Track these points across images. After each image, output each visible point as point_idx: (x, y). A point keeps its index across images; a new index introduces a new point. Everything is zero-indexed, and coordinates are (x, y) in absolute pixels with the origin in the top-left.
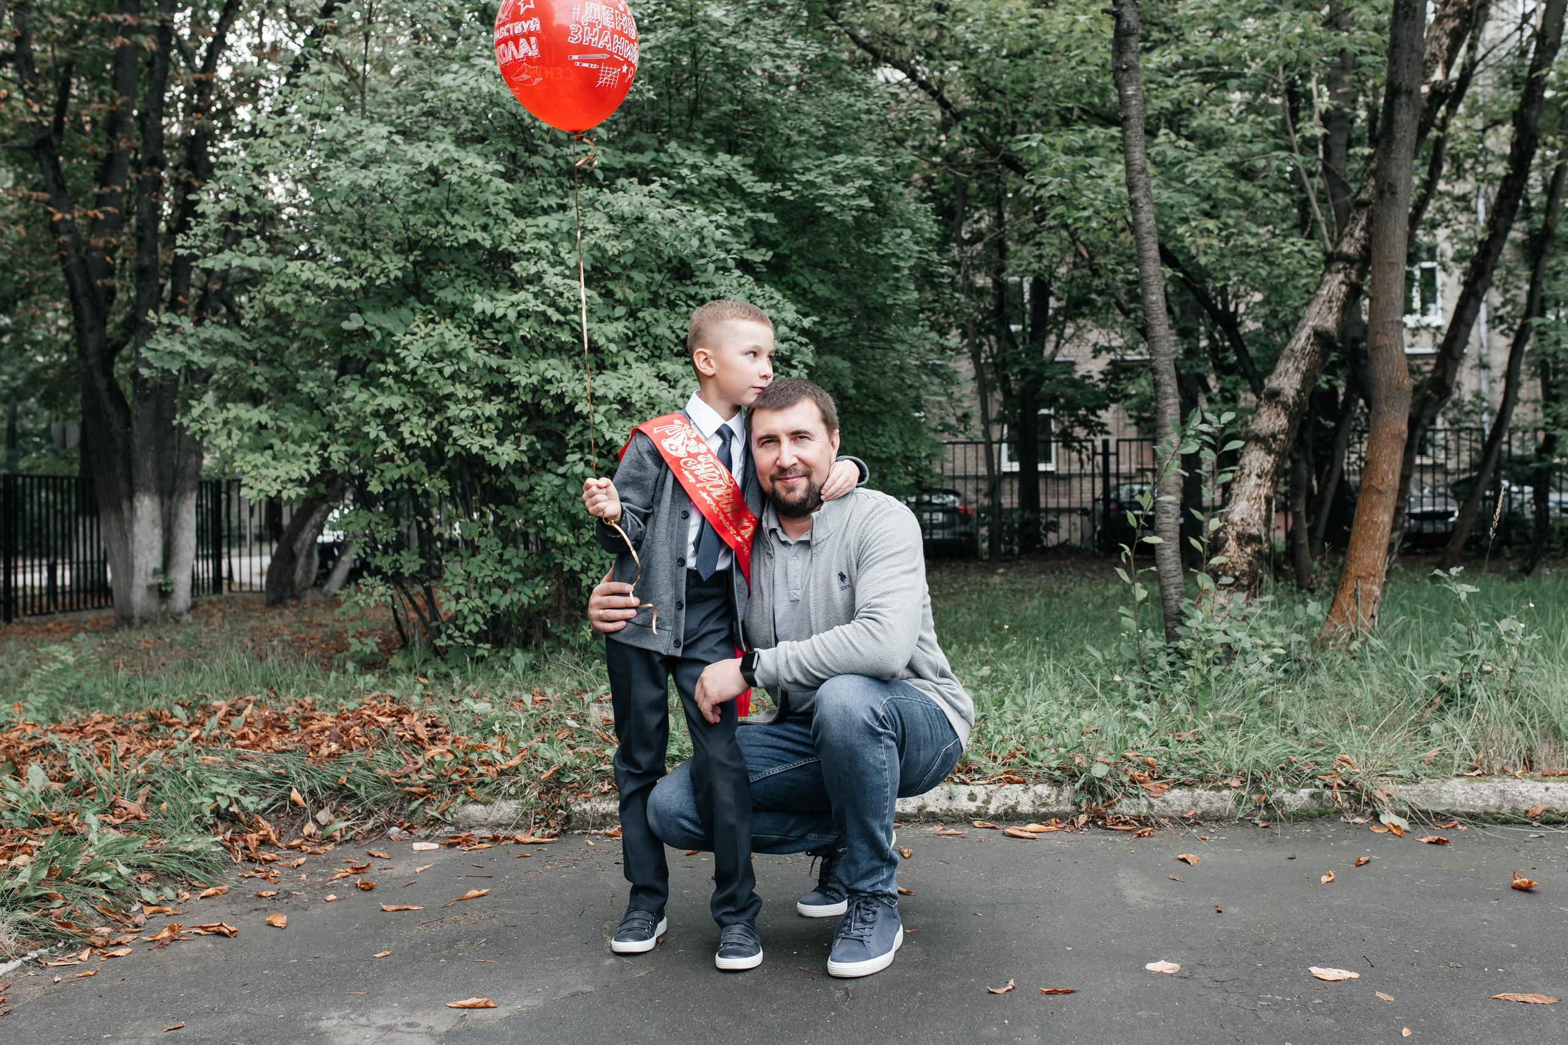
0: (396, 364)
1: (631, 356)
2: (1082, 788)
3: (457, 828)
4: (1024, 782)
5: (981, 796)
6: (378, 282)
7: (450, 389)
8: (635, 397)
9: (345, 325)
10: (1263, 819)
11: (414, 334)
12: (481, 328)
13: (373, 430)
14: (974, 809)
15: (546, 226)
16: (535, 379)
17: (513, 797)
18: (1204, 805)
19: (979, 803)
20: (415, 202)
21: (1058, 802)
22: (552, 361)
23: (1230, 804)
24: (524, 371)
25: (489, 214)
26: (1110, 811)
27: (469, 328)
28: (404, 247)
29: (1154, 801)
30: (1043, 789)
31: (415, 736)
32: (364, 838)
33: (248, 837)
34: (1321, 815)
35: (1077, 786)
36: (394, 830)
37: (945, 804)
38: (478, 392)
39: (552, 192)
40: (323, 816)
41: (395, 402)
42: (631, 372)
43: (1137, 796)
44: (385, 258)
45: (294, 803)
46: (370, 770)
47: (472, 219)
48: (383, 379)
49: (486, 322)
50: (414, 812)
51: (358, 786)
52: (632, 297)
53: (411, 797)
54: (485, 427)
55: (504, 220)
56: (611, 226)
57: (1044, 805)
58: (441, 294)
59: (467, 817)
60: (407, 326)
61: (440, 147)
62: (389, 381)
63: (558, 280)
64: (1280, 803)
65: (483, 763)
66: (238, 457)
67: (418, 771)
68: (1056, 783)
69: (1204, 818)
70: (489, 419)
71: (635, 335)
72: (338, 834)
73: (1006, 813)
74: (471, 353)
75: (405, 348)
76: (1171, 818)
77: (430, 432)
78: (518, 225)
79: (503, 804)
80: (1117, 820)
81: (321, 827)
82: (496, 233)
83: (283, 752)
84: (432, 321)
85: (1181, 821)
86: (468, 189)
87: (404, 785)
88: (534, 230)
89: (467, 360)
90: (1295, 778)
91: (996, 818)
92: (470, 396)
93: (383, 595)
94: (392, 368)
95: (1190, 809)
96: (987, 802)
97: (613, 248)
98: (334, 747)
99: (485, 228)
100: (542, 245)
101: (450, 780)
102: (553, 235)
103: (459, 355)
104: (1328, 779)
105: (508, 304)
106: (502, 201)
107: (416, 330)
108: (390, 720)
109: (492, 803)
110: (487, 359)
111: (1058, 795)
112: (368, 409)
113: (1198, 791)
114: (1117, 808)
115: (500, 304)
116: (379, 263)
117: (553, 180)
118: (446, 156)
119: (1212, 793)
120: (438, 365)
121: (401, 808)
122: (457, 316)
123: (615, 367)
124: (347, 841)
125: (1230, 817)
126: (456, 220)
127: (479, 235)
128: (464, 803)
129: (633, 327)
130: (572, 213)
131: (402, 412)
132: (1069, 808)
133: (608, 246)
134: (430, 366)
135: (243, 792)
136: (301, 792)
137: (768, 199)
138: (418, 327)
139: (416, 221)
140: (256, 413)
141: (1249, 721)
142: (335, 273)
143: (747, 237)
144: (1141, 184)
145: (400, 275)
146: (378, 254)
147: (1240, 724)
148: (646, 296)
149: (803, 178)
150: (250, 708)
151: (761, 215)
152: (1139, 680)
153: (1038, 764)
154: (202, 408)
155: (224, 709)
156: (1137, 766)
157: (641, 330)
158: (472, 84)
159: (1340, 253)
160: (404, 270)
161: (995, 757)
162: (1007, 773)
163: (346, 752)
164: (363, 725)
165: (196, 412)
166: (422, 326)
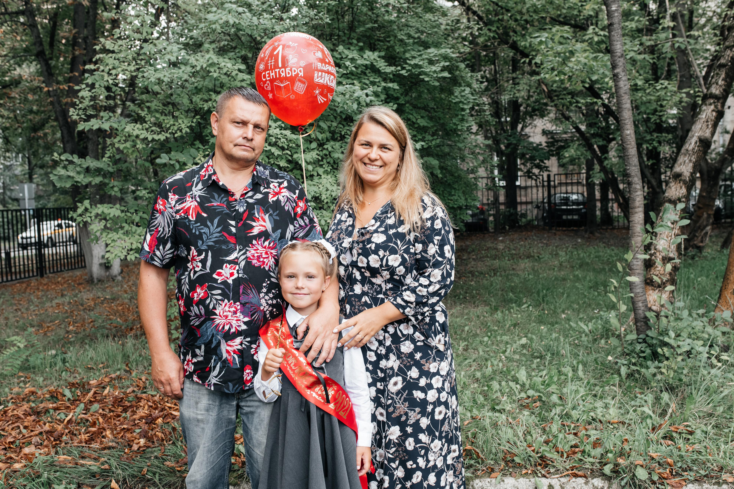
1: (321, 171)
2: (626, 483)
4: (585, 477)
6: (176, 136)
8: (324, 197)
20: (196, 88)
35: (623, 482)
42: (321, 180)
44: (180, 121)
46: (163, 463)
51: (154, 474)
52: (320, 136)
60: (194, 158)
61: (207, 56)
68: (608, 478)
71: (323, 158)
83: (109, 448)
86: (225, 79)
98: (142, 441)
116: (177, 124)
118: (210, 62)
129: (321, 153)
136: (117, 482)
137: (394, 75)
138: (200, 159)
139: (196, 99)
140: (114, 209)
141: (717, 414)
142: (152, 131)
143: (383, 97)
144: (620, 64)
145: (188, 130)
146: (175, 118)
147: (711, 415)
148: (329, 135)
149: (412, 63)
150: (108, 388)
151: (391, 85)
152: (626, 362)
153: (591, 460)
154: (83, 208)
155: (94, 390)
156: (659, 464)
157: (326, 155)
158: (224, 19)
159: (711, 94)
160: (191, 127)
161: (562, 452)
162: (572, 468)
163: (150, 444)
164: (165, 417)
165: (79, 211)
166: (202, 159)
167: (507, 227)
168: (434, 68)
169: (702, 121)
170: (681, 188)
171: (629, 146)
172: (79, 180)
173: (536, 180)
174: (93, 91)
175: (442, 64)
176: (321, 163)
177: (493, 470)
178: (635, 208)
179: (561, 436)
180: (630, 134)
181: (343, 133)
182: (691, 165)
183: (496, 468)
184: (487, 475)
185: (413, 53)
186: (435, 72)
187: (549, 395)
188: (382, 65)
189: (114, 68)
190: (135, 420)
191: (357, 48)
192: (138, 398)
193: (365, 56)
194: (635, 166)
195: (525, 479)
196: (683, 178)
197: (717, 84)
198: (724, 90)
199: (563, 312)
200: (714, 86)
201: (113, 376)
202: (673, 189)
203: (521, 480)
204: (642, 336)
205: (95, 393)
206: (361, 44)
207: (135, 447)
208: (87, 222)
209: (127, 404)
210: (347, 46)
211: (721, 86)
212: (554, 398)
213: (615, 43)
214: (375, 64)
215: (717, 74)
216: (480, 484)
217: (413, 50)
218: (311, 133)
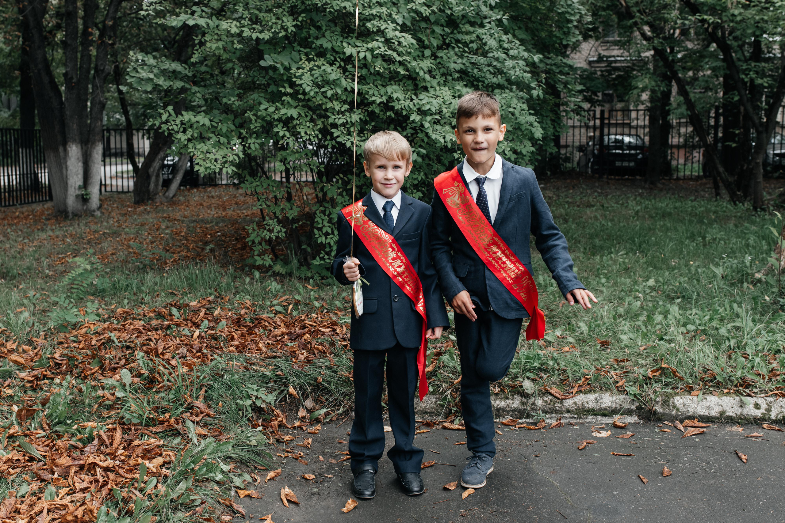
0: (291, 87)
1: (434, 83)
5: (764, 406)
6: (280, 35)
7: (330, 105)
9: (262, 63)
11: (303, 69)
13: (280, 130)
14: (760, 415)
16: (384, 99)
17: (432, 393)
19: (763, 410)
22: (395, 87)
24: (376, 93)
27: (338, 65)
37: (739, 411)
38: (346, 107)
40: (309, 404)
41: (294, 112)
42: (436, 93)
44: (284, 19)
45: (291, 395)
46: (335, 372)
48: (284, 98)
49: (349, 59)
51: (329, 383)
52: (433, 43)
54: (352, 129)
58: (318, 42)
60: (297, 62)
62: (288, 99)
63: (397, 33)
66: (190, 145)
70: (353, 124)
72: (321, 417)
73: (783, 419)
74: (342, 82)
75: (300, 77)
77: (317, 132)
81: (309, 411)
83: (274, 357)
84: (312, 59)
89: (341, 86)
91: (777, 422)
92: (343, 109)
93: (278, 232)
94: (289, 90)
96: (769, 410)
97: (425, 11)
98: (305, 353)
100: (384, 10)
103: (335, 83)
105: (365, 49)
107: (304, 66)
108: (328, 330)
112: (276, 117)
115: (359, 49)
116: (280, 22)
120: (323, 90)
122: (328, 56)
123: (426, 89)
124: (328, 422)
129: (434, 62)
131: (297, 119)
133: (423, 11)
136: (294, 388)
138: (304, 63)
140: (200, 117)
142: (254, 29)
145: (294, 30)
146: (278, 16)
150: (218, 309)
160: (295, 27)
161: (763, 375)
162: (777, 389)
164: (311, 334)
165: (163, 118)
166: (307, 63)
172: (160, 83)
176: (435, 73)
177: (691, 389)
179: (757, 360)
183: (695, 387)
184: (686, 393)
190: (276, 336)
195: (728, 398)
201: (210, 299)
203: (724, 398)
207: (301, 357)
212: (723, 332)
216: (681, 401)
218: (424, 38)
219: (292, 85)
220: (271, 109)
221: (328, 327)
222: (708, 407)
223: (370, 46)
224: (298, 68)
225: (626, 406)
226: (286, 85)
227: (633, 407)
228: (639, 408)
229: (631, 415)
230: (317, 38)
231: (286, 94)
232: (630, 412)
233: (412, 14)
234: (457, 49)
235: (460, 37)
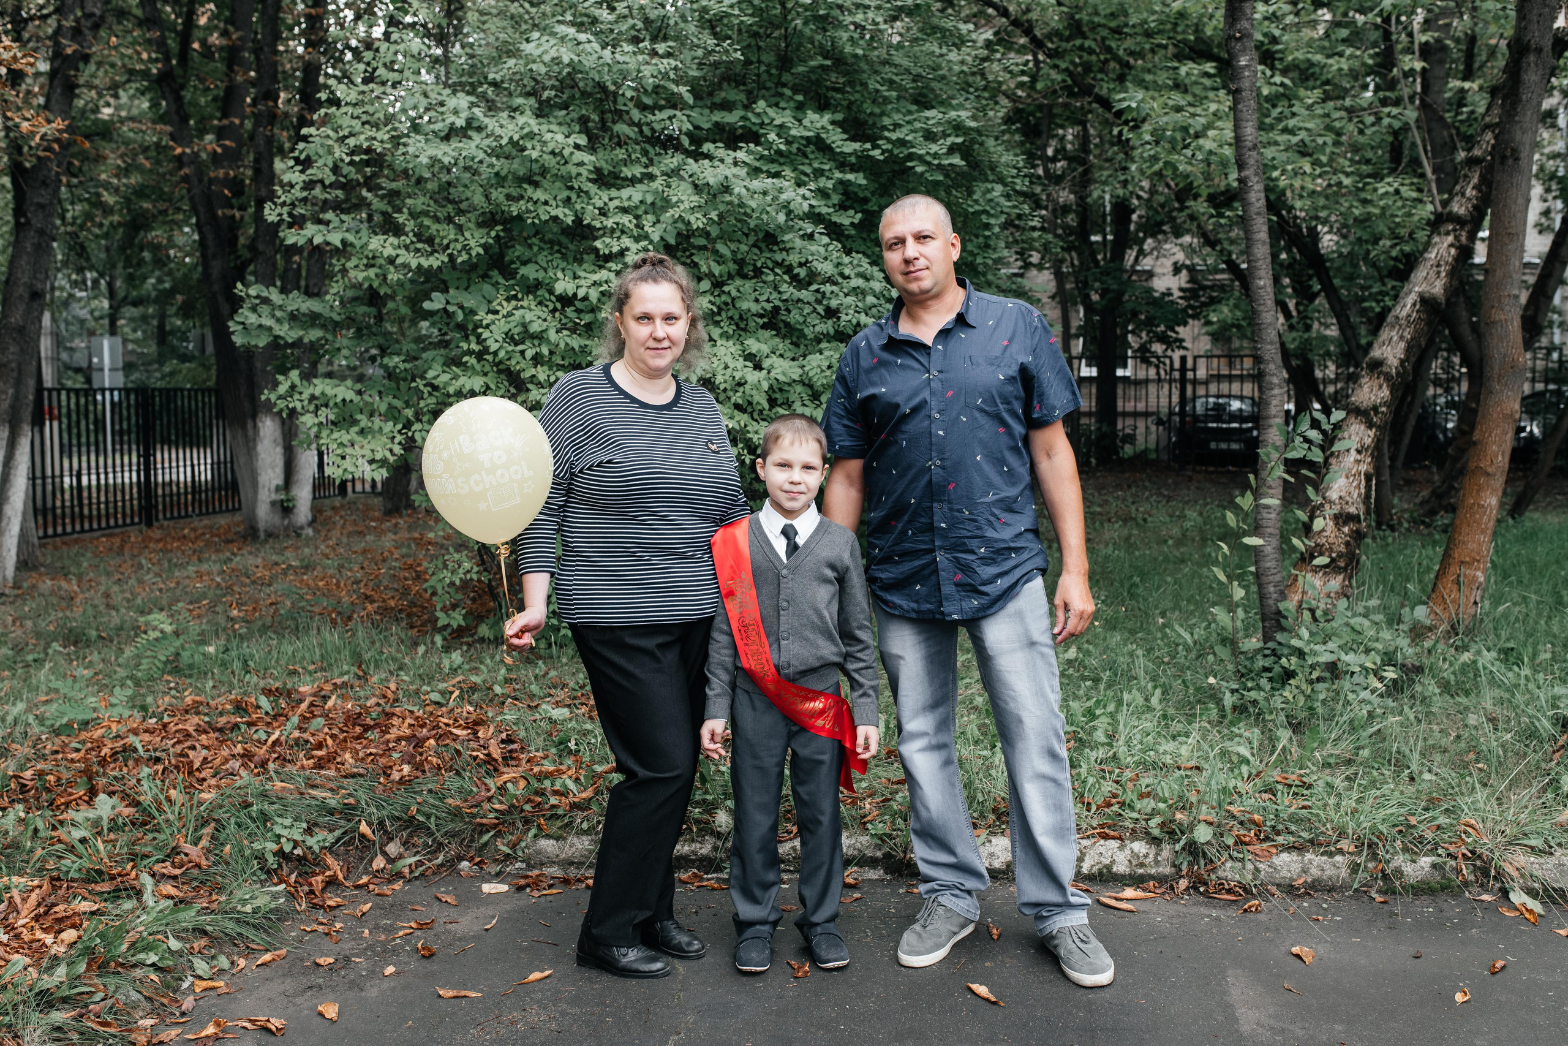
0: (478, 343)
1: (716, 332)
2: (1183, 849)
3: (528, 865)
4: (1120, 838)
6: (459, 260)
7: (533, 371)
8: (719, 379)
9: (427, 305)
10: (1379, 892)
11: (496, 312)
12: (563, 307)
15: (630, 198)
17: (586, 832)
18: (1315, 872)
20: (497, 174)
21: (1157, 863)
23: (1344, 873)
25: (571, 188)
26: (1213, 877)
27: (551, 307)
28: (488, 221)
29: (1261, 866)
30: (1139, 847)
31: (489, 755)
32: (434, 873)
33: (313, 880)
34: (1443, 888)
35: (1178, 847)
36: (465, 864)
39: (638, 160)
40: (393, 849)
42: (715, 350)
43: (1242, 860)
44: (467, 234)
45: (363, 836)
46: (441, 800)
47: (554, 193)
48: (465, 359)
49: (566, 300)
50: (486, 844)
51: (428, 817)
52: (717, 270)
53: (483, 829)
55: (587, 193)
56: (696, 198)
57: (1142, 865)
58: (523, 271)
59: (539, 852)
60: (490, 302)
61: (521, 120)
62: (472, 361)
64: (1398, 872)
65: (556, 793)
66: (324, 434)
67: (489, 799)
68: (1155, 841)
69: (1315, 887)
71: (720, 309)
72: (406, 870)
73: (1100, 873)
74: (552, 336)
75: (487, 327)
76: (1278, 886)
78: (601, 197)
79: (575, 840)
80: (1221, 887)
81: (391, 860)
82: (578, 207)
83: (353, 776)
84: (515, 297)
85: (1290, 889)
86: (549, 161)
87: (474, 816)
88: (616, 203)
89: (548, 341)
90: (1415, 845)
91: (1090, 878)
94: (474, 347)
95: (1300, 877)
97: (697, 221)
98: (406, 769)
99: (568, 201)
100: (626, 220)
101: (522, 810)
102: (636, 207)
103: (540, 337)
104: (1452, 849)
105: (590, 282)
106: (585, 173)
107: (499, 308)
108: (465, 732)
109: (565, 839)
110: (568, 340)
111: (1157, 855)
113: (1309, 856)
114: (1220, 873)
116: (461, 239)
117: (638, 147)
118: (526, 130)
119: (1324, 858)
120: (521, 347)
121: (472, 841)
122: (539, 293)
124: (416, 878)
125: (1344, 887)
126: (540, 195)
127: (559, 212)
128: (535, 836)
129: (718, 301)
130: (658, 184)
132: (1168, 870)
133: (692, 219)
134: (510, 348)
135: (309, 831)
136: (369, 824)
137: (858, 157)
138: (500, 304)
139: (497, 195)
140: (342, 388)
141: (1359, 759)
142: (417, 250)
143: (836, 199)
144: (1252, 161)
145: (481, 251)
146: (460, 228)
147: (1349, 762)
148: (733, 267)
149: (894, 136)
150: (334, 697)
151: (850, 177)
152: (1236, 687)
153: (1135, 815)
154: (289, 383)
155: (308, 700)
156: (1241, 823)
157: (726, 304)
158: (553, 53)
159: (1450, 213)
160: (485, 247)
161: (1089, 804)
162: (1102, 826)
163: (419, 774)
164: (438, 738)
165: (282, 389)
166: (505, 303)
167: (1093, 461)
168: (934, 148)
169: (1429, 265)
170: (1381, 387)
171: (1261, 308)
172: (282, 334)
173: (1157, 367)
174: (309, 172)
175: (950, 140)
176: (718, 318)
178: (1269, 417)
179: (1091, 780)
180: (1264, 287)
181: (759, 264)
182: (1402, 345)
185: (897, 117)
186: (935, 155)
187: (1094, 728)
188: (837, 139)
189: (351, 135)
190: (388, 741)
191: (792, 104)
192: (387, 714)
193: (806, 122)
194: (1271, 343)
196: (1385, 369)
197: (1463, 195)
198: (1475, 207)
199: (1163, 614)
200: (1456, 199)
201: (339, 681)
202: (1366, 389)
204: (1270, 645)
205: (312, 705)
206: (800, 98)
207: (396, 776)
208: (294, 409)
209: (369, 721)
210: (774, 100)
211: (1469, 199)
212: (1100, 736)
213: (1244, 124)
214: (824, 136)
215: (1466, 176)
217: (898, 111)
218: (702, 263)
219: (480, 341)
220: (445, 378)
221: (467, 728)
222: (992, 855)
223: (596, 277)
224: (489, 312)
225: (869, 853)
226: (472, 338)
227: (879, 854)
228: (887, 856)
229: (874, 868)
230: (525, 263)
231: (470, 353)
232: (873, 862)
233: (680, 225)
234: (771, 278)
235: (779, 257)
